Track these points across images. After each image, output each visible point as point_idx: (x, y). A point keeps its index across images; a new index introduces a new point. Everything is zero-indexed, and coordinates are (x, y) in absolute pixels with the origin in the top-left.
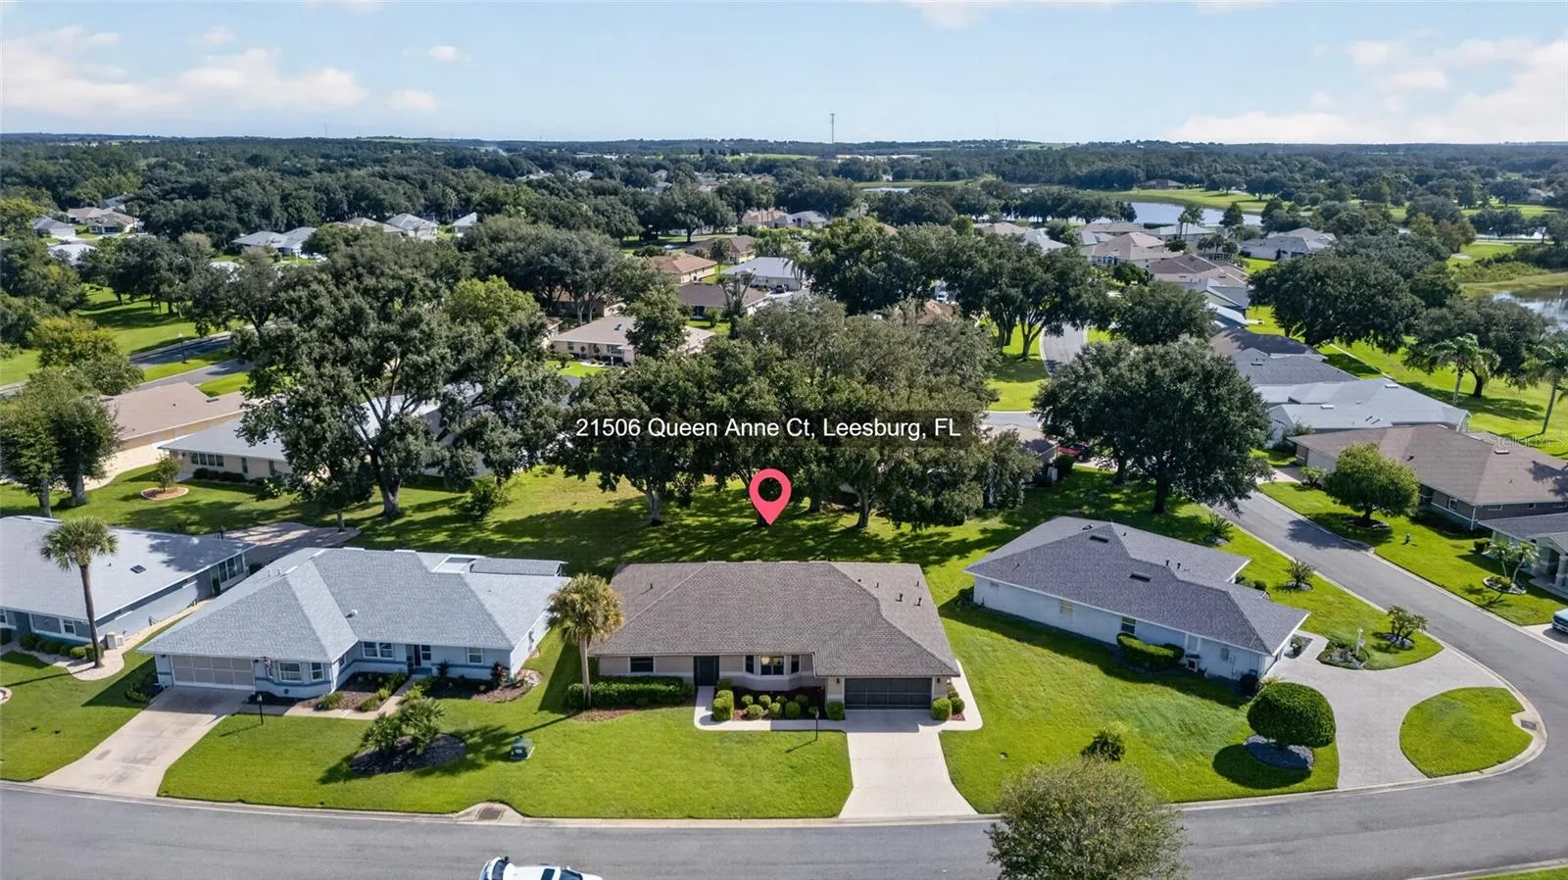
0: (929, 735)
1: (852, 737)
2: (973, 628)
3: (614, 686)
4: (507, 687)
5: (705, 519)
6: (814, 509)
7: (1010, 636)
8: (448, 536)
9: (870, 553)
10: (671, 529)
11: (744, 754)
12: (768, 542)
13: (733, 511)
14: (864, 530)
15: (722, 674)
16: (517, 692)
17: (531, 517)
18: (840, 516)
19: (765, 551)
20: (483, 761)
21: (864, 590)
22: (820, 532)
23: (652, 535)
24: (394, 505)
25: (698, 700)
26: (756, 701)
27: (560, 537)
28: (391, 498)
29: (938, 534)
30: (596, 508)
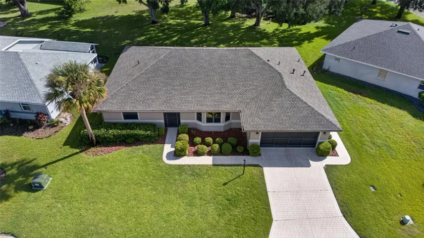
0: (317, 167)
1: (266, 170)
2: (326, 85)
3: (111, 131)
4: (48, 126)
5: (179, 21)
6: (233, 16)
7: (349, 91)
8: (49, 27)
9: (262, 39)
10: (162, 26)
11: (194, 186)
12: (209, 33)
13: (193, 17)
14: (258, 27)
15: (182, 121)
16: (54, 129)
17: (94, 18)
18: (245, 20)
19: (208, 39)
20: (12, 192)
21: (272, 67)
22: (236, 28)
23: (152, 29)
24: (25, 11)
25: (167, 140)
26: (203, 142)
27: (106, 29)
28: (22, 7)
29: (295, 29)
30: (126, 14)
